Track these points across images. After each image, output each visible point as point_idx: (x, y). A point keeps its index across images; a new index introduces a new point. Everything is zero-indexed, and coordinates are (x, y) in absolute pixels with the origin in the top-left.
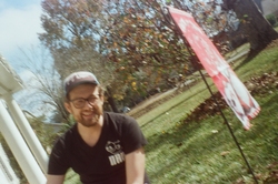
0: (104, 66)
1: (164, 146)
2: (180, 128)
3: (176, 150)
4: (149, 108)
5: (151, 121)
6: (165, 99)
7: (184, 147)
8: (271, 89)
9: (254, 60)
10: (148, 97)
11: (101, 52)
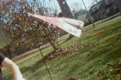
0: (7, 35)
1: (27, 72)
2: (35, 65)
3: (31, 74)
4: (26, 56)
5: (25, 61)
6: (33, 53)
7: (35, 73)
8: (73, 52)
9: (71, 40)
10: (26, 51)
11: (7, 28)
